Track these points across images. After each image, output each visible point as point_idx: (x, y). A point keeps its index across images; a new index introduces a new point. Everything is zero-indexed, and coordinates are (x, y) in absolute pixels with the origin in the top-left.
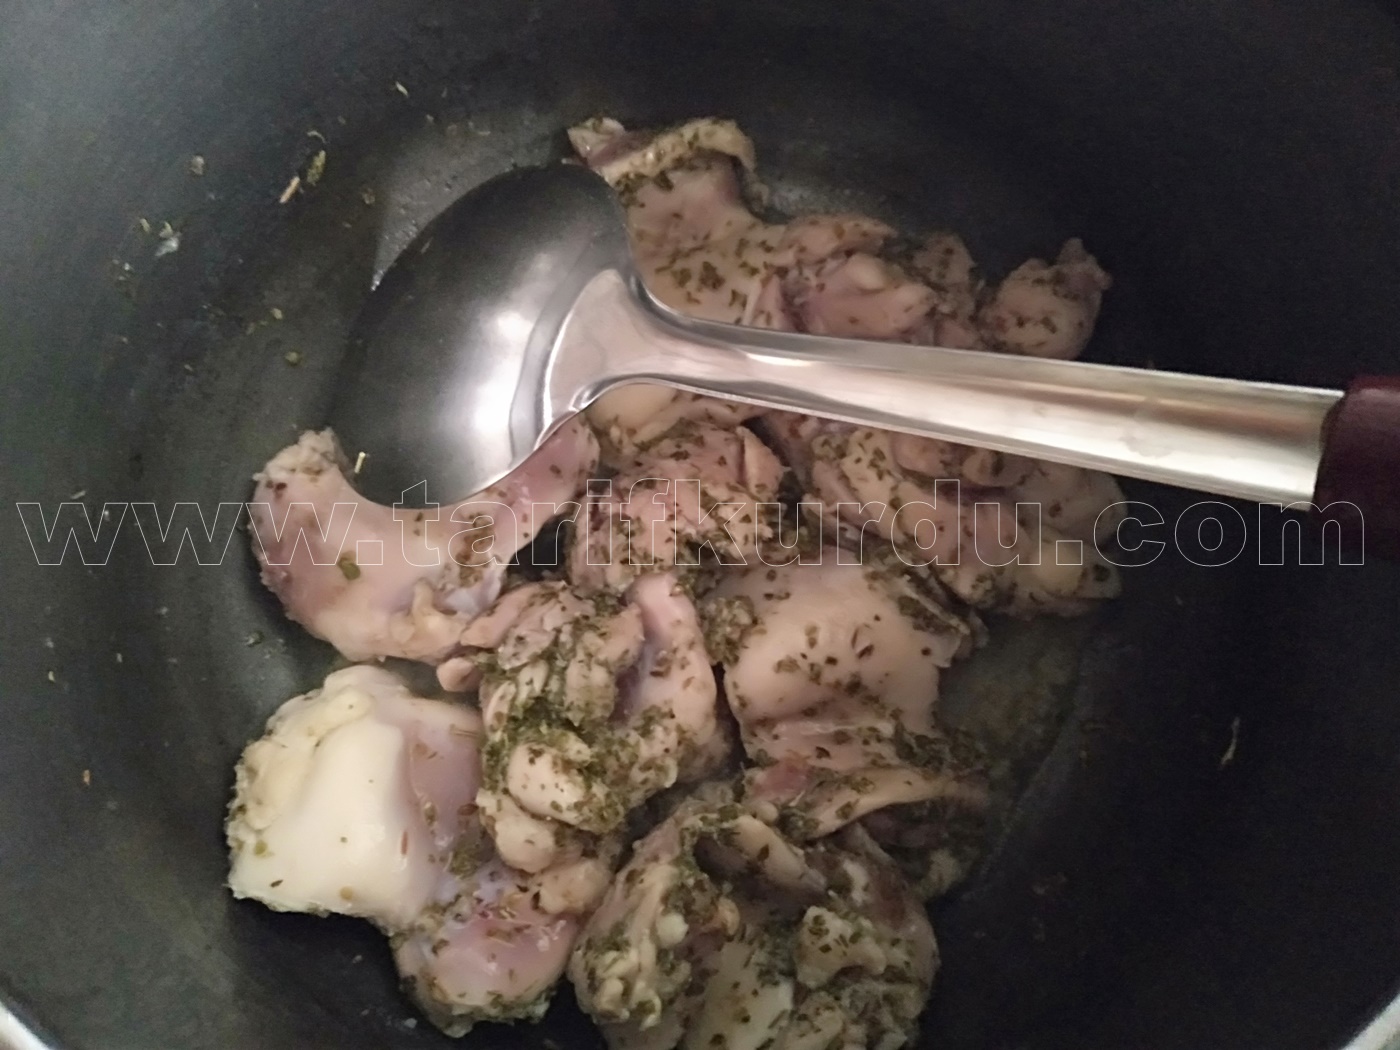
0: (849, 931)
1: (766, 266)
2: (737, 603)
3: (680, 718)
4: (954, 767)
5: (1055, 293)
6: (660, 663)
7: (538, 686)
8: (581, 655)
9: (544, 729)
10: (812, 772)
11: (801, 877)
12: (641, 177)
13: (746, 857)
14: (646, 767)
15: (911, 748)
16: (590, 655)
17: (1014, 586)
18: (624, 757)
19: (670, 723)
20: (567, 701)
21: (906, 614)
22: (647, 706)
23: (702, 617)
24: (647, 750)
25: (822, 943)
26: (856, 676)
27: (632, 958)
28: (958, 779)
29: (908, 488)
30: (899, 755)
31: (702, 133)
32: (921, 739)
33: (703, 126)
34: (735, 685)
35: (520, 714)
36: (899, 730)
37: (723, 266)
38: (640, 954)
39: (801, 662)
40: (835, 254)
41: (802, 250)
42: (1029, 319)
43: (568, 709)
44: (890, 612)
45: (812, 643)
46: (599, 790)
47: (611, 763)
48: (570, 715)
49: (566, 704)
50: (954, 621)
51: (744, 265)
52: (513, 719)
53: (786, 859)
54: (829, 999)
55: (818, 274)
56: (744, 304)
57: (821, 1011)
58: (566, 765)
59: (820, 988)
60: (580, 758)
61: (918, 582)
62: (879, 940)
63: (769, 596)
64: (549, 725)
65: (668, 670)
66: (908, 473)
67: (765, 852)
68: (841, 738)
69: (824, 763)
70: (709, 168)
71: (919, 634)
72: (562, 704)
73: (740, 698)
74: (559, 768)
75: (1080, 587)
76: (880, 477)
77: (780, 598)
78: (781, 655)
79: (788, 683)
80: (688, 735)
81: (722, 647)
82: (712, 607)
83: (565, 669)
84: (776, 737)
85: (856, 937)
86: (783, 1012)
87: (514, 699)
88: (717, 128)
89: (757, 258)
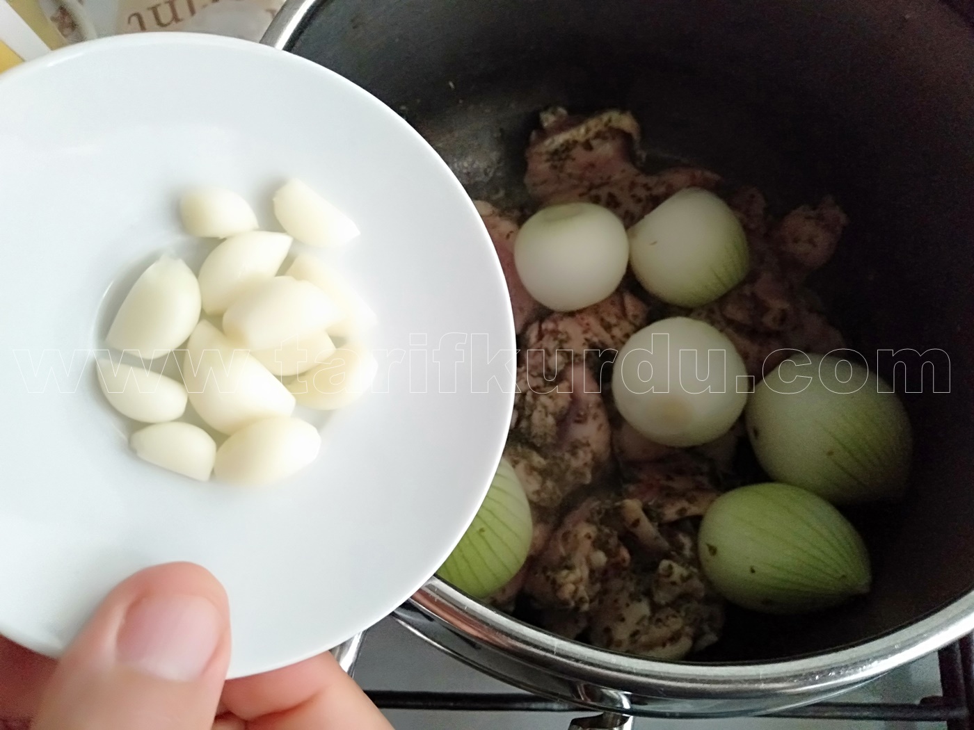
0: (685, 573)
1: (648, 197)
3: (593, 447)
5: (817, 225)
6: (579, 415)
8: (539, 408)
10: (663, 488)
11: (656, 540)
12: (575, 142)
13: (626, 524)
14: (574, 473)
16: (545, 408)
19: (587, 449)
20: (533, 433)
22: (573, 440)
24: (576, 463)
25: (670, 579)
27: (577, 574)
31: (613, 119)
33: (614, 115)
37: (621, 196)
38: (582, 572)
41: (670, 185)
42: (801, 239)
43: (534, 437)
46: (549, 484)
47: (556, 470)
48: (535, 441)
51: (634, 196)
53: (648, 529)
54: (673, 612)
57: (670, 618)
58: (532, 470)
59: (668, 605)
60: (539, 466)
64: (522, 447)
65: (586, 420)
66: (730, 322)
67: (636, 523)
68: (679, 472)
69: (671, 484)
70: (614, 139)
72: (530, 433)
74: (529, 471)
80: (597, 456)
83: (530, 416)
84: (640, 470)
85: (690, 577)
86: (645, 617)
88: (622, 116)
89: (642, 193)
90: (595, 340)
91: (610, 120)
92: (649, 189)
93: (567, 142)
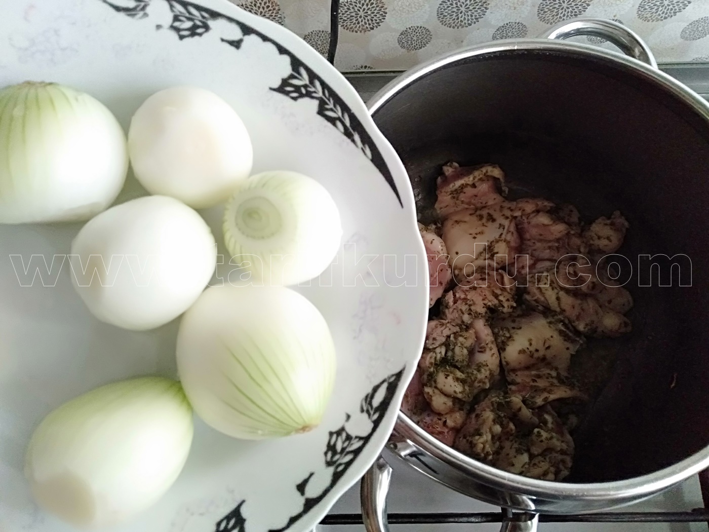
0: (549, 436)
1: (512, 216)
2: (505, 329)
3: (490, 366)
4: (579, 387)
5: (611, 229)
6: (481, 348)
7: (443, 353)
8: (459, 345)
9: (447, 367)
10: (532, 387)
11: (531, 419)
12: (467, 185)
13: (513, 411)
14: (479, 382)
15: (563, 380)
16: (462, 344)
17: (597, 327)
18: (473, 378)
19: (487, 368)
20: (456, 359)
21: (562, 336)
22: (477, 362)
23: (493, 333)
24: (479, 376)
25: (540, 440)
26: (544, 355)
27: (484, 438)
28: (580, 391)
29: (562, 294)
30: (559, 382)
31: (489, 171)
32: (566, 377)
33: (490, 169)
34: (505, 358)
35: (438, 363)
36: (558, 374)
37: (496, 215)
38: (487, 437)
39: (527, 350)
40: (533, 212)
41: (524, 210)
42: (602, 237)
44: (556, 335)
45: (531, 344)
46: (467, 388)
47: (469, 380)
48: (457, 364)
49: (455, 361)
50: (578, 339)
51: (504, 215)
52: (436, 364)
53: (526, 412)
54: (543, 459)
55: (527, 218)
56: (504, 229)
57: (540, 462)
58: (457, 379)
59: (538, 455)
60: (461, 378)
61: (565, 325)
62: (558, 440)
63: (514, 328)
64: (450, 366)
65: (485, 350)
66: (562, 288)
67: (520, 409)
68: (539, 377)
69: (535, 384)
70: (488, 180)
71: (566, 343)
73: (506, 362)
74: (455, 380)
75: (619, 329)
76: (553, 289)
77: (518, 329)
78: (520, 348)
79: (522, 357)
80: (492, 372)
81: (501, 344)
82: (496, 330)
83: (453, 349)
84: (517, 375)
85: (551, 438)
86: (526, 462)
87: (436, 358)
88: (495, 169)
90: (490, 304)
91: (487, 172)
93: (462, 184)
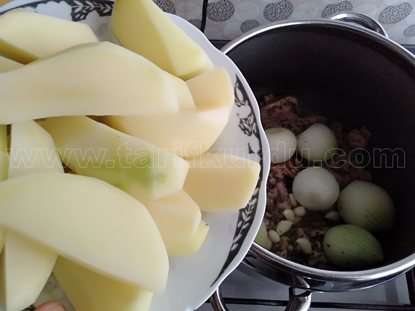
0: (319, 254)
5: (361, 136)
6: (281, 200)
12: (277, 107)
37: (292, 125)
70: (289, 105)
88: (293, 98)
89: (300, 124)
90: (286, 173)
91: (289, 99)
92: (302, 122)
93: (274, 106)
